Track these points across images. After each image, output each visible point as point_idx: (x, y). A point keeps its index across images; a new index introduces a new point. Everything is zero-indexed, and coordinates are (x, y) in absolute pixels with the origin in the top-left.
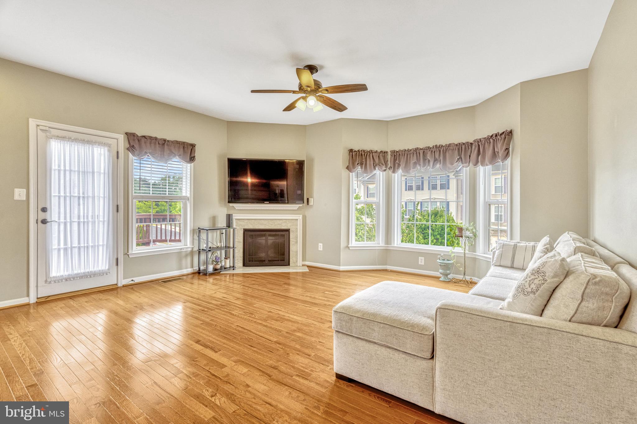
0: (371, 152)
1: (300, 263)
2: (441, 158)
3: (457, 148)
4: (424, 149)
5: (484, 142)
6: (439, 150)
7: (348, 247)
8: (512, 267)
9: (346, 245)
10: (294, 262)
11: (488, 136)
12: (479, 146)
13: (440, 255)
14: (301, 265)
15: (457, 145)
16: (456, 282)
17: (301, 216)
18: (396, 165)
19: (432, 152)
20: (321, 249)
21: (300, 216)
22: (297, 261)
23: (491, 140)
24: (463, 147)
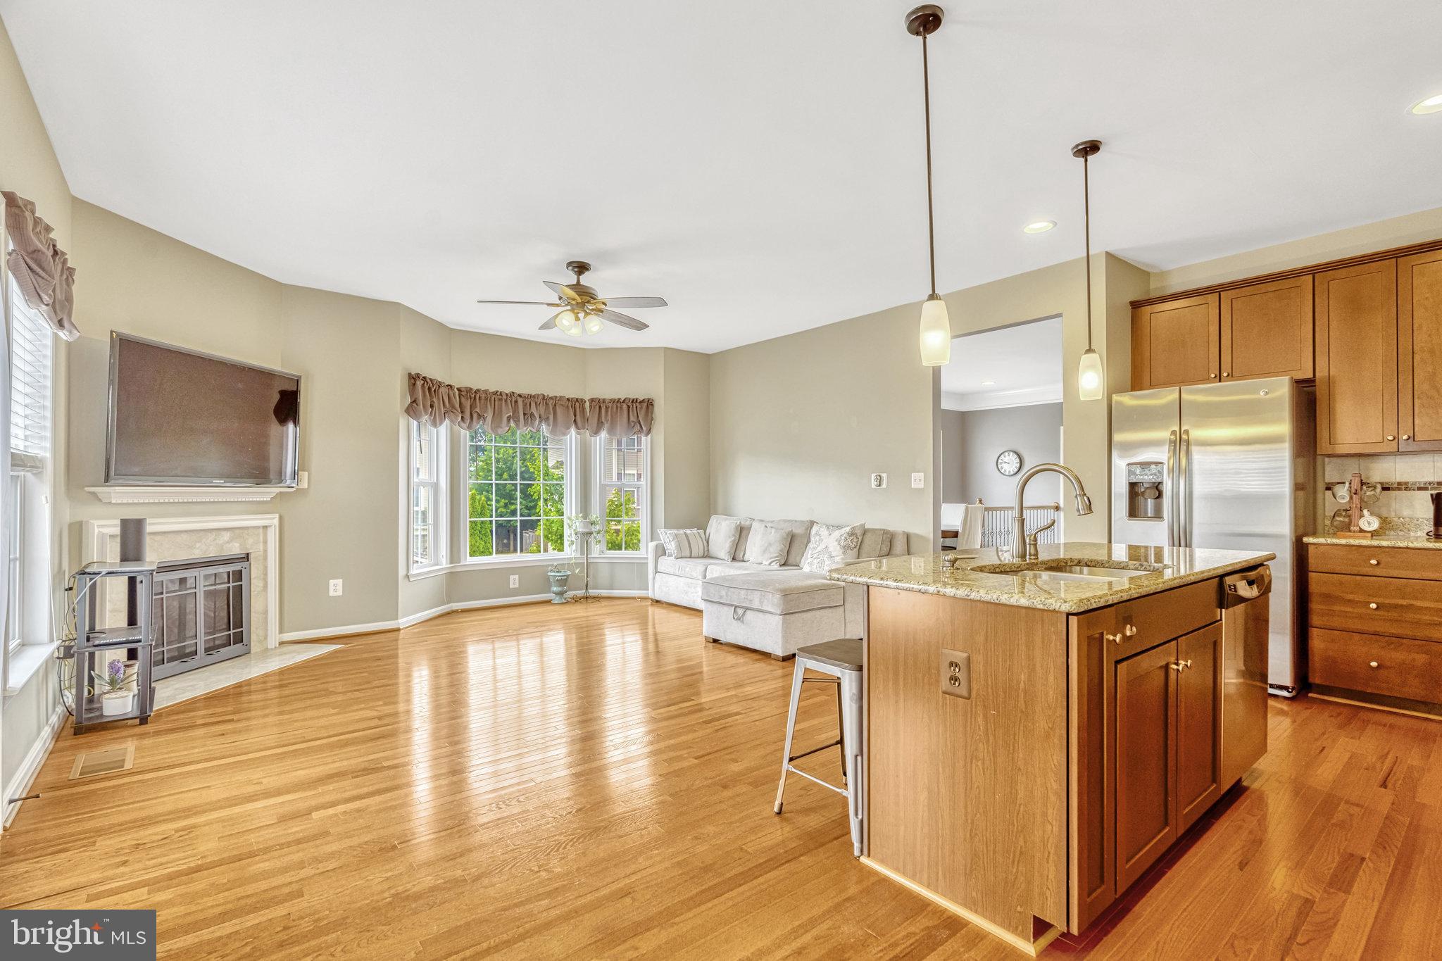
0: (440, 385)
1: (274, 638)
2: (551, 417)
3: (570, 405)
4: (525, 397)
5: (610, 405)
6: (546, 402)
7: (407, 577)
8: (690, 557)
9: (405, 573)
10: (260, 642)
11: (620, 399)
12: (600, 407)
13: (552, 565)
14: (278, 645)
15: (568, 399)
16: (576, 600)
17: (277, 516)
18: (475, 416)
19: (536, 403)
20: (340, 593)
21: (274, 518)
22: (266, 638)
23: (625, 406)
24: (577, 404)
